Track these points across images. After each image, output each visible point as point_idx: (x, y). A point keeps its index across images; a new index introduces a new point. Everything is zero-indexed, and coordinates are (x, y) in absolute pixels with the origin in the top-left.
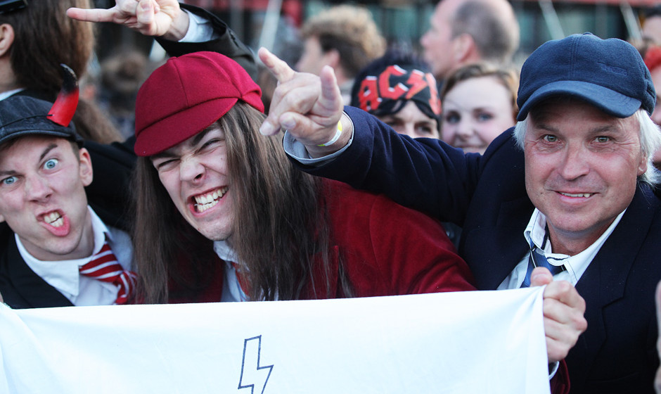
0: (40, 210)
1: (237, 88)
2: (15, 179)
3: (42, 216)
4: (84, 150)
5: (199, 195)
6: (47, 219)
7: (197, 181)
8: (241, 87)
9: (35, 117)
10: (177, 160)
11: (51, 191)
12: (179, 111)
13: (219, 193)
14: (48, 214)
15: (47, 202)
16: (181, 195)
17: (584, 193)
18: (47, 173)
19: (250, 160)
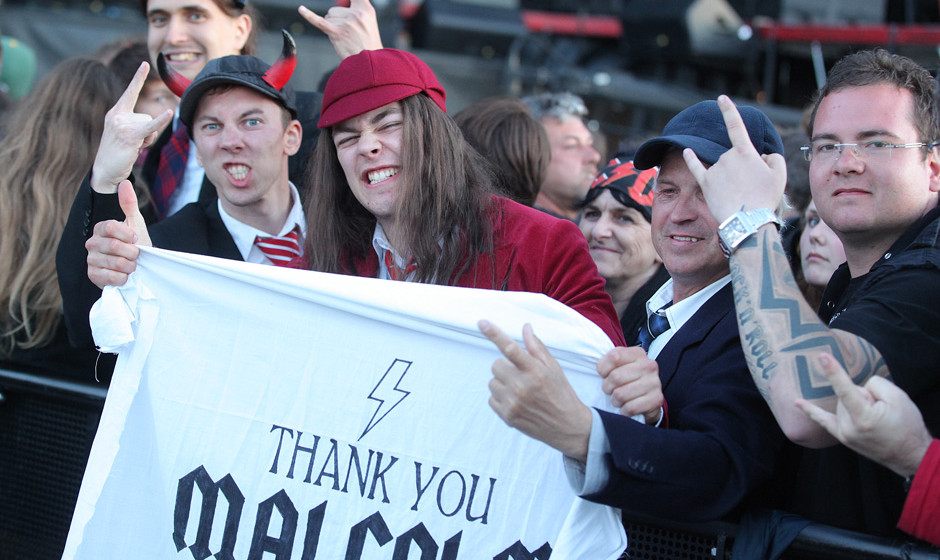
0: (228, 158)
1: (423, 81)
2: (218, 127)
3: (228, 165)
4: (297, 122)
5: (372, 171)
6: (233, 170)
7: (372, 155)
8: (427, 81)
9: (249, 73)
10: (357, 137)
11: (242, 145)
12: (366, 89)
13: (392, 172)
14: (237, 164)
15: (236, 154)
16: (356, 170)
17: (691, 237)
18: (247, 129)
19: (425, 145)
